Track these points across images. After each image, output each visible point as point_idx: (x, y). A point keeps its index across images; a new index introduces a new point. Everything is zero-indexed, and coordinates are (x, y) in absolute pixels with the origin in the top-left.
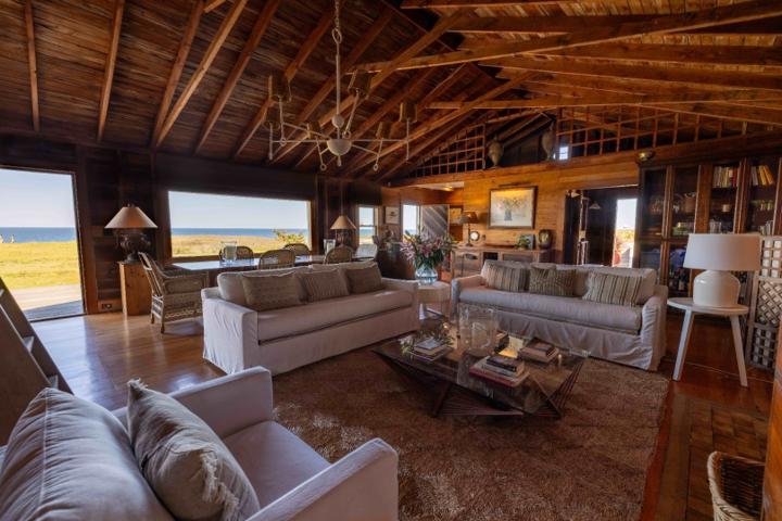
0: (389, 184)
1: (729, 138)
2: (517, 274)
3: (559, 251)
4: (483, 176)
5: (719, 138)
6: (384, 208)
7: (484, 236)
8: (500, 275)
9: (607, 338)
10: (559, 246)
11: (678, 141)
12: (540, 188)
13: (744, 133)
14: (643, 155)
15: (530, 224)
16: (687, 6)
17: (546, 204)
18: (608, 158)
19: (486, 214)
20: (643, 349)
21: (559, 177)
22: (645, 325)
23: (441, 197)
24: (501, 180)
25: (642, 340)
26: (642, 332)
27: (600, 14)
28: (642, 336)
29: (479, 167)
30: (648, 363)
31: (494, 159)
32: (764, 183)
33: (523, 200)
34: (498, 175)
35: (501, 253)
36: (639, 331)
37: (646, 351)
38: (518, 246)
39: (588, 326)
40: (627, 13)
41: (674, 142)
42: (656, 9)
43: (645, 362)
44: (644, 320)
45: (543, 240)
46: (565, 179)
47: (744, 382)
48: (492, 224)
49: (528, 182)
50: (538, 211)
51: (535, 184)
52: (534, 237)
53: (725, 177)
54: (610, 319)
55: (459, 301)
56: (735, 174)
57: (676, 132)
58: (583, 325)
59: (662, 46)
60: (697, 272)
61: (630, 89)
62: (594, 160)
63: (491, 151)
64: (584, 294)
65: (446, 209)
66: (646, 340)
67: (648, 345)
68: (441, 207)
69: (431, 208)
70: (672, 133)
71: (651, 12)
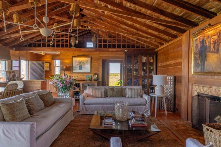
0: (14, 49)
1: (142, 48)
2: (103, 91)
3: (100, 82)
4: (69, 50)
5: (140, 48)
6: (12, 62)
7: (70, 76)
8: (97, 92)
9: (138, 108)
10: (100, 80)
11: (132, 47)
12: (92, 58)
13: (145, 47)
14: (126, 50)
15: (89, 71)
16: (154, 16)
17: (95, 64)
18: (114, 50)
19: (71, 67)
20: (148, 109)
21: (99, 54)
22: (147, 102)
23: (38, 57)
24: (77, 53)
25: (147, 107)
26: (147, 105)
27: (133, 9)
28: (147, 106)
29: (67, 46)
30: (149, 114)
31: (73, 44)
32: (152, 62)
33: (87, 62)
34: (75, 51)
35: (81, 83)
36: (146, 104)
37: (148, 110)
38: (87, 80)
39: (133, 106)
40: (140, 11)
41: (131, 47)
42: (147, 13)
43: (148, 113)
44: (147, 101)
45: (95, 77)
46: (101, 55)
47: (166, 114)
48: (74, 71)
49: (88, 55)
50: (92, 66)
51: (91, 56)
52: (91, 76)
53: (144, 59)
54: (139, 102)
55: (84, 104)
56: (146, 59)
57: (131, 44)
58: (131, 105)
59: (141, 22)
60: (155, 86)
61: (125, 30)
62: (110, 50)
63: (72, 41)
64: (126, 96)
65: (43, 63)
66: (148, 107)
67: (148, 108)
68: (40, 62)
69: (35, 62)
70: (130, 45)
71: (145, 13)
